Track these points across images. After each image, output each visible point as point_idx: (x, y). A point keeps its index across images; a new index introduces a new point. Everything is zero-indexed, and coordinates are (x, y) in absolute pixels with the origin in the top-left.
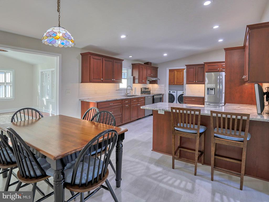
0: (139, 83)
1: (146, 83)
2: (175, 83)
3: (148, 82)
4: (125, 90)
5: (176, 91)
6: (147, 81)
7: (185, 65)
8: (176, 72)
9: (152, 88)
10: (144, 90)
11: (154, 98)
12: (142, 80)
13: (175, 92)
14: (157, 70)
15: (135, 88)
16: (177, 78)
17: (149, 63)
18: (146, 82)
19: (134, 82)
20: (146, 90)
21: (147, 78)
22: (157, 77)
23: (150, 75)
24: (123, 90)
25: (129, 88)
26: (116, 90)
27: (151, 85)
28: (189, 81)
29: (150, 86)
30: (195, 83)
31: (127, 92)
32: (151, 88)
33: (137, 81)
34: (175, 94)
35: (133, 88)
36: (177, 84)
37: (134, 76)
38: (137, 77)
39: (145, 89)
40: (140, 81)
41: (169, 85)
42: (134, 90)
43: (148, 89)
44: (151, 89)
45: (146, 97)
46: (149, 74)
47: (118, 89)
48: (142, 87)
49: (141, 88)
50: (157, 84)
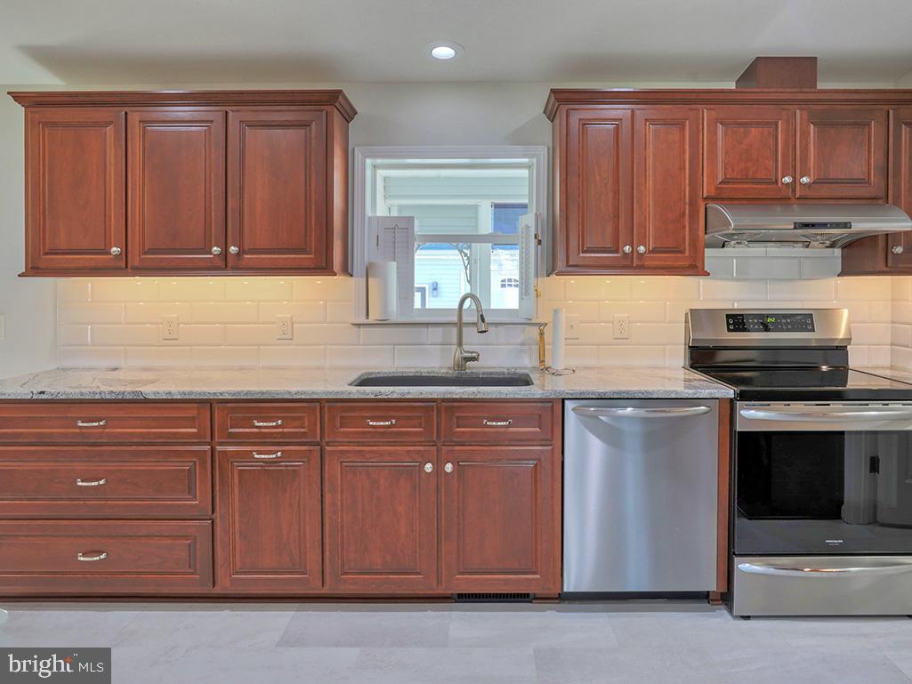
4: (450, 324)
15: (556, 314)
26: (359, 325)
31: (459, 343)
47: (373, 320)
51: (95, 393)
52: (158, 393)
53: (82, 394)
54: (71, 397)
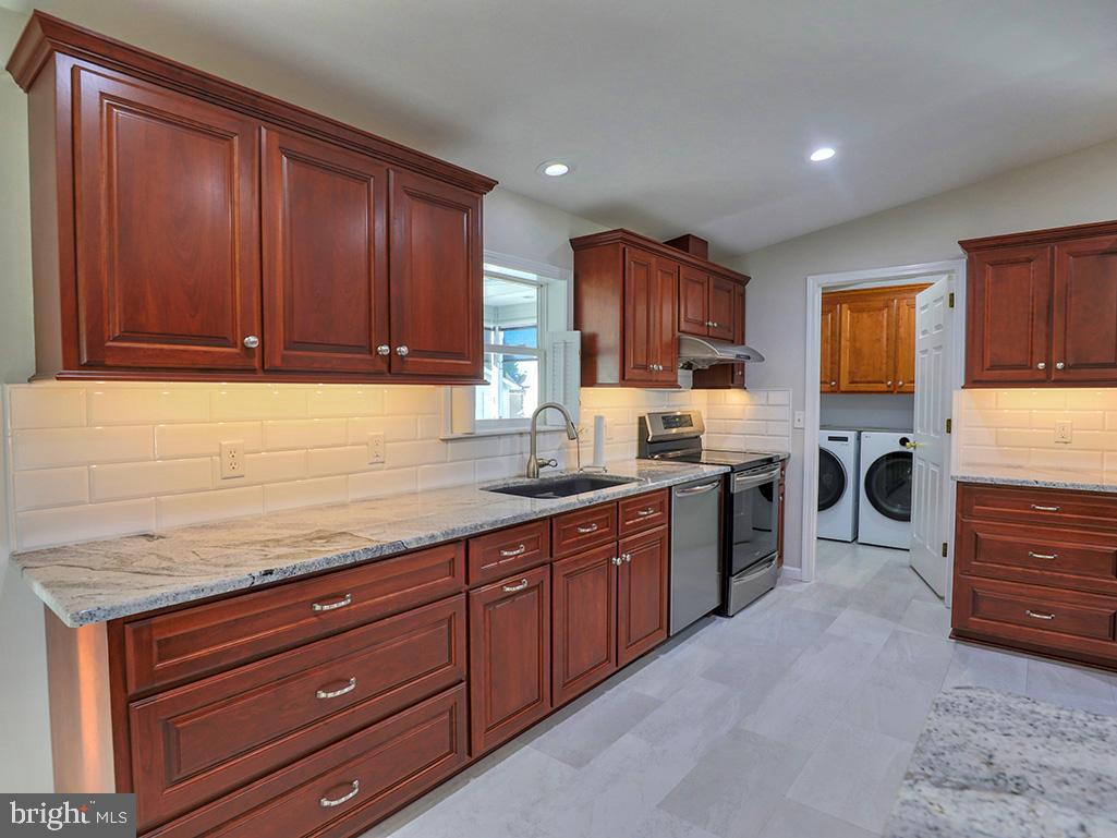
0: (625, 380)
1: (674, 385)
2: (845, 384)
3: (684, 376)
4: (521, 434)
5: (851, 435)
6: (681, 372)
7: (960, 242)
8: (847, 316)
9: (708, 419)
10: (662, 432)
11: (735, 489)
12: (641, 361)
13: (846, 439)
14: (743, 295)
15: (599, 419)
16: (856, 353)
17: (691, 242)
18: (676, 374)
19: (589, 378)
20: (674, 431)
21: (677, 344)
22: (743, 344)
23: (702, 324)
24: (508, 440)
25: (554, 419)
26: (446, 440)
27: (702, 395)
28: (987, 365)
29: (696, 403)
30: (1042, 376)
31: (533, 451)
32: (704, 416)
33: (608, 367)
34: (844, 453)
35: (586, 422)
36: (853, 387)
37: (589, 328)
38: (609, 337)
39: (669, 420)
40: (630, 364)
41: (821, 392)
42: (587, 436)
43: (684, 420)
44: (705, 422)
45: (676, 494)
46: (689, 316)
47: (458, 432)
48: (643, 412)
49: (642, 420)
50: (742, 386)
51: (346, 556)
52: (421, 539)
53: (328, 561)
54: (313, 569)
